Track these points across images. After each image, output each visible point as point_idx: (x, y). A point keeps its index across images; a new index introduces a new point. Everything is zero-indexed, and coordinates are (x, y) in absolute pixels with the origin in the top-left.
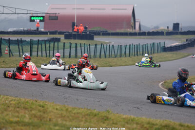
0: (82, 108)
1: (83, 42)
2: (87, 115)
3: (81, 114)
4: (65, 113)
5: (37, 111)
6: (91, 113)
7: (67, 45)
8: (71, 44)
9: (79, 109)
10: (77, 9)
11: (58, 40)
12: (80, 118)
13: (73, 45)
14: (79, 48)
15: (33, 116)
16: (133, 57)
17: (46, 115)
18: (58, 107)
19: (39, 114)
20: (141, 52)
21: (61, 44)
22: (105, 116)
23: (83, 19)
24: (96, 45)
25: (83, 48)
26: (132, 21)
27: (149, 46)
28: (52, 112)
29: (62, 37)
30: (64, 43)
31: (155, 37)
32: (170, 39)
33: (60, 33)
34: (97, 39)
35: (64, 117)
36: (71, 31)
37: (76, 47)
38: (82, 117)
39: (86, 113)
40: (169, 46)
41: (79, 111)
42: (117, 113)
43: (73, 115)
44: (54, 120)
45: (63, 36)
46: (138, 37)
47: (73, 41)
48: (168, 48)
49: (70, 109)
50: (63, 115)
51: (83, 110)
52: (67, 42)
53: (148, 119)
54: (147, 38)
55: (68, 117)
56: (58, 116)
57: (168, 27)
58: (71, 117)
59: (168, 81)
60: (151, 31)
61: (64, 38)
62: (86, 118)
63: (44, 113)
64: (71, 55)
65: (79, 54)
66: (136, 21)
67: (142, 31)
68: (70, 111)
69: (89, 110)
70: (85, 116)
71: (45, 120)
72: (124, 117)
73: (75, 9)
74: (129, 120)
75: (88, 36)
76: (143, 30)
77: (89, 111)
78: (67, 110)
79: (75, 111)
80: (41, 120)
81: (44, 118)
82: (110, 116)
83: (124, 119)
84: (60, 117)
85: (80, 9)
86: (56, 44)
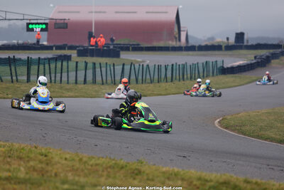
0: (103, 158)
1: (103, 60)
2: (110, 167)
3: (102, 165)
4: (77, 165)
5: (37, 162)
6: (115, 164)
7: (81, 65)
8: (86, 63)
9: (99, 158)
10: (96, 12)
11: (68, 58)
12: (100, 172)
13: (90, 65)
14: (98, 70)
15: (32, 169)
16: (177, 82)
17: (49, 168)
18: (68, 156)
19: (40, 166)
20: (189, 76)
21: (72, 64)
22: (136, 169)
23: (104, 27)
24: (124, 65)
25: (104, 69)
26: (176, 30)
27: (200, 66)
28: (59, 163)
29: (74, 53)
30: (77, 63)
32: (231, 55)
33: (71, 48)
34: (125, 56)
35: (77, 170)
36: (86, 45)
37: (94, 68)
38: (103, 171)
39: (108, 165)
40: (229, 66)
41: (98, 162)
42: (155, 165)
43: (89, 167)
44: (62, 175)
45: (76, 51)
46: (184, 53)
47: (90, 60)
49: (84, 159)
50: (75, 168)
51: (103, 160)
52: (82, 60)
54: (197, 55)
55: (83, 170)
56: (69, 169)
57: (228, 39)
58: (86, 171)
59: (229, 117)
60: (203, 44)
61: (76, 55)
62: (109, 172)
63: (47, 164)
64: (87, 80)
65: (99, 79)
66: (181, 29)
67: (189, 45)
68: (85, 162)
69: (114, 160)
70: (107, 168)
71: (49, 175)
72: (164, 169)
73: (92, 12)
74: (171, 174)
75: (112, 52)
76: (192, 43)
77: (113, 162)
78: (81, 160)
79: (93, 162)
80: (43, 175)
81: (47, 171)
82: (143, 169)
84: (70, 171)
85: (100, 12)
86: (65, 64)
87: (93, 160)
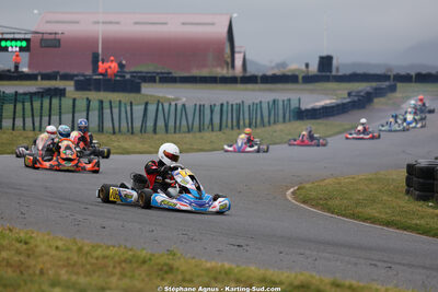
0: (114, 247)
1: (115, 97)
2: (125, 261)
3: (113, 258)
4: (75, 257)
5: (13, 252)
6: (134, 256)
7: (81, 104)
8: (89, 101)
9: (108, 247)
10: (103, 23)
11: (61, 93)
12: (110, 269)
13: (95, 105)
14: (107, 112)
15: (4, 263)
16: (228, 131)
17: (32, 262)
18: (60, 244)
19: (16, 258)
20: (247, 121)
21: (66, 102)
22: (166, 264)
23: (117, 46)
24: (147, 104)
25: (116, 111)
26: (228, 50)
27: (265, 106)
28: (47, 254)
29: (69, 86)
30: (74, 100)
31: (280, 86)
32: (312, 91)
33: (66, 77)
34: (148, 90)
35: (74, 265)
36: (89, 72)
37: (101, 109)
38: (114, 267)
39: (123, 258)
40: (309, 106)
41: (108, 253)
42: (193, 258)
43: (94, 261)
44: (50, 272)
45: (72, 83)
46: (239, 86)
47: (95, 96)
48: (307, 110)
49: (86, 249)
50: (72, 262)
51: (115, 249)
52: (81, 96)
53: (262, 271)
54: (260, 90)
55: (83, 266)
56: (61, 263)
57: (307, 65)
58: (88, 266)
59: (308, 186)
60: (269, 73)
61: (72, 88)
62: (124, 269)
63: (29, 256)
65: (108, 124)
66: (237, 49)
67: (248, 74)
68: (87, 253)
69: (131, 250)
70: (120, 263)
71: (31, 271)
72: (209, 265)
73: (98, 23)
74: (220, 272)
75: (128, 84)
76: (251, 71)
77: (130, 253)
78: (80, 249)
79: (99, 252)
80: (21, 272)
81: (28, 267)
82: (176, 264)
83: (208, 270)
84: (64, 266)
85: (111, 23)
86: (55, 101)
87: (100, 250)
